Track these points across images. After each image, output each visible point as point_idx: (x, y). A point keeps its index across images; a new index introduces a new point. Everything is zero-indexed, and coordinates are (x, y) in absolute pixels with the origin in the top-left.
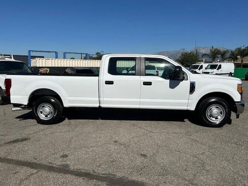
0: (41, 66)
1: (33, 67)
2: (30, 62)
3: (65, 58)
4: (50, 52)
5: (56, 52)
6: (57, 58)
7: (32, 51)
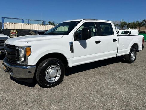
0: (11, 28)
1: (5, 29)
2: (3, 26)
3: (28, 23)
4: (18, 19)
5: (22, 19)
6: (23, 23)
7: (5, 18)
